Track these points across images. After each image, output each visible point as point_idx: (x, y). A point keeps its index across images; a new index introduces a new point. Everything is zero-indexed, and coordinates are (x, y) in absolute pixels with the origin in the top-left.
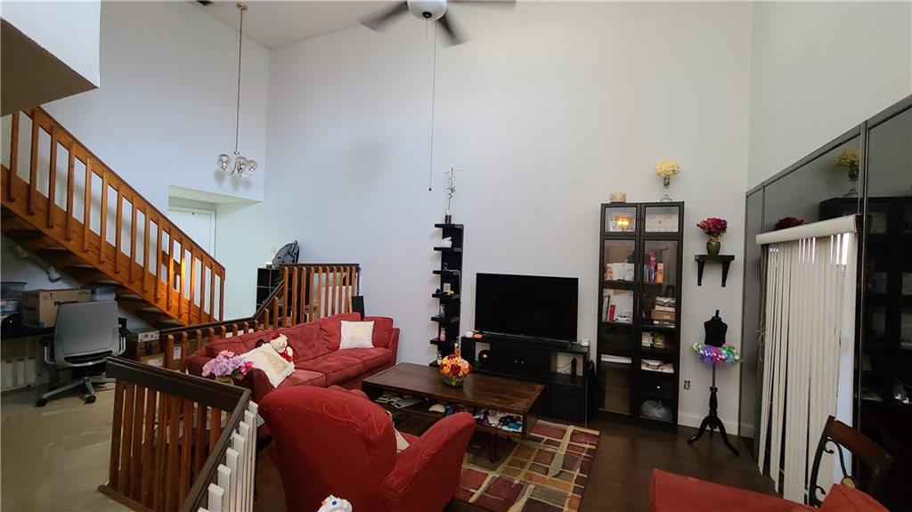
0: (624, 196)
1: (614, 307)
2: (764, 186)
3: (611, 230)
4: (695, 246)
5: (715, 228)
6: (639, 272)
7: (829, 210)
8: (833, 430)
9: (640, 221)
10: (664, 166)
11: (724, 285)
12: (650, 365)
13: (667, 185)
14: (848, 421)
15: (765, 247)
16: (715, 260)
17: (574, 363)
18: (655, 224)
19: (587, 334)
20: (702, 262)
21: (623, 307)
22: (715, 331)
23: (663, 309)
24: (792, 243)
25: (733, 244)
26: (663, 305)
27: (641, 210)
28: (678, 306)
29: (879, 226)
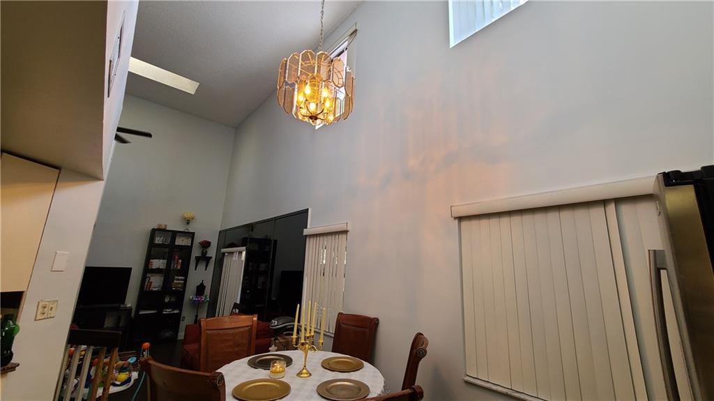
0: (166, 226)
1: (151, 282)
2: (226, 230)
3: (157, 242)
4: (196, 252)
5: (206, 245)
6: (168, 265)
7: (243, 243)
8: (236, 306)
9: (173, 239)
10: (188, 215)
11: (206, 270)
12: (167, 311)
13: (188, 223)
14: (238, 302)
15: (224, 254)
16: (204, 259)
17: (119, 319)
18: (180, 241)
19: (131, 300)
20: (198, 259)
21: (156, 282)
22: (200, 289)
23: (178, 281)
24: (232, 253)
25: (212, 252)
26: (178, 280)
27: (175, 234)
28: (185, 281)
29: (255, 247)
